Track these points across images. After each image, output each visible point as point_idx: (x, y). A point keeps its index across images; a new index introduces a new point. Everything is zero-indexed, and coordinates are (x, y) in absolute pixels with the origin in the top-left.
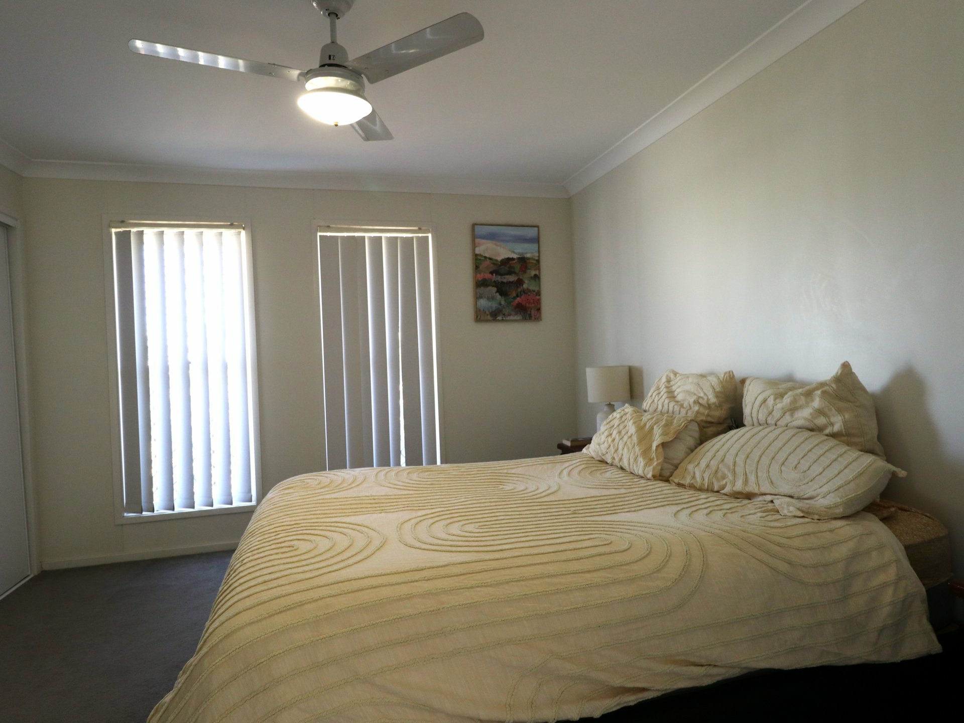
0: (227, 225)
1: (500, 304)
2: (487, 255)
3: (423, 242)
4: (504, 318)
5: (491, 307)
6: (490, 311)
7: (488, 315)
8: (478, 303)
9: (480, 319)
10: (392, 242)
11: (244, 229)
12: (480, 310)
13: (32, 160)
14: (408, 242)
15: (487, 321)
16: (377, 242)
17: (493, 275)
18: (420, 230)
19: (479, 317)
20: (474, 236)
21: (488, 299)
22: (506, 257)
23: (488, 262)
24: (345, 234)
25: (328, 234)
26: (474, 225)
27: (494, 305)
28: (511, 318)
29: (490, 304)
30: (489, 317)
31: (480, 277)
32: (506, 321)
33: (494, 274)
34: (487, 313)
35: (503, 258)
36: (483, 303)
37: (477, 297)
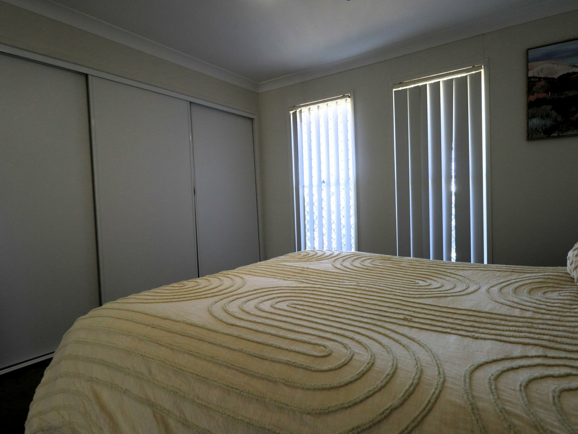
0: (342, 96)
1: (556, 120)
2: (542, 76)
3: (476, 79)
4: (561, 134)
5: (545, 125)
6: (544, 129)
7: (541, 133)
8: (530, 123)
9: (531, 137)
10: (449, 84)
11: (349, 97)
12: (532, 129)
13: (259, 83)
14: (462, 82)
15: (541, 138)
16: (436, 87)
17: (548, 94)
18: (474, 69)
19: (530, 136)
20: (528, 61)
21: (542, 117)
22: (565, 72)
23: (543, 83)
24: (412, 86)
25: (400, 89)
26: (528, 50)
27: (549, 122)
28: (570, 133)
29: (543, 122)
30: (542, 134)
31: (532, 98)
32: (563, 137)
33: (550, 93)
34: (540, 130)
35: (562, 74)
36: (536, 122)
37: (530, 117)
